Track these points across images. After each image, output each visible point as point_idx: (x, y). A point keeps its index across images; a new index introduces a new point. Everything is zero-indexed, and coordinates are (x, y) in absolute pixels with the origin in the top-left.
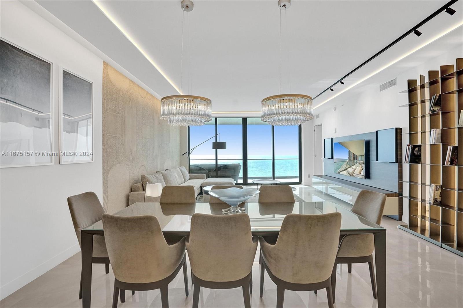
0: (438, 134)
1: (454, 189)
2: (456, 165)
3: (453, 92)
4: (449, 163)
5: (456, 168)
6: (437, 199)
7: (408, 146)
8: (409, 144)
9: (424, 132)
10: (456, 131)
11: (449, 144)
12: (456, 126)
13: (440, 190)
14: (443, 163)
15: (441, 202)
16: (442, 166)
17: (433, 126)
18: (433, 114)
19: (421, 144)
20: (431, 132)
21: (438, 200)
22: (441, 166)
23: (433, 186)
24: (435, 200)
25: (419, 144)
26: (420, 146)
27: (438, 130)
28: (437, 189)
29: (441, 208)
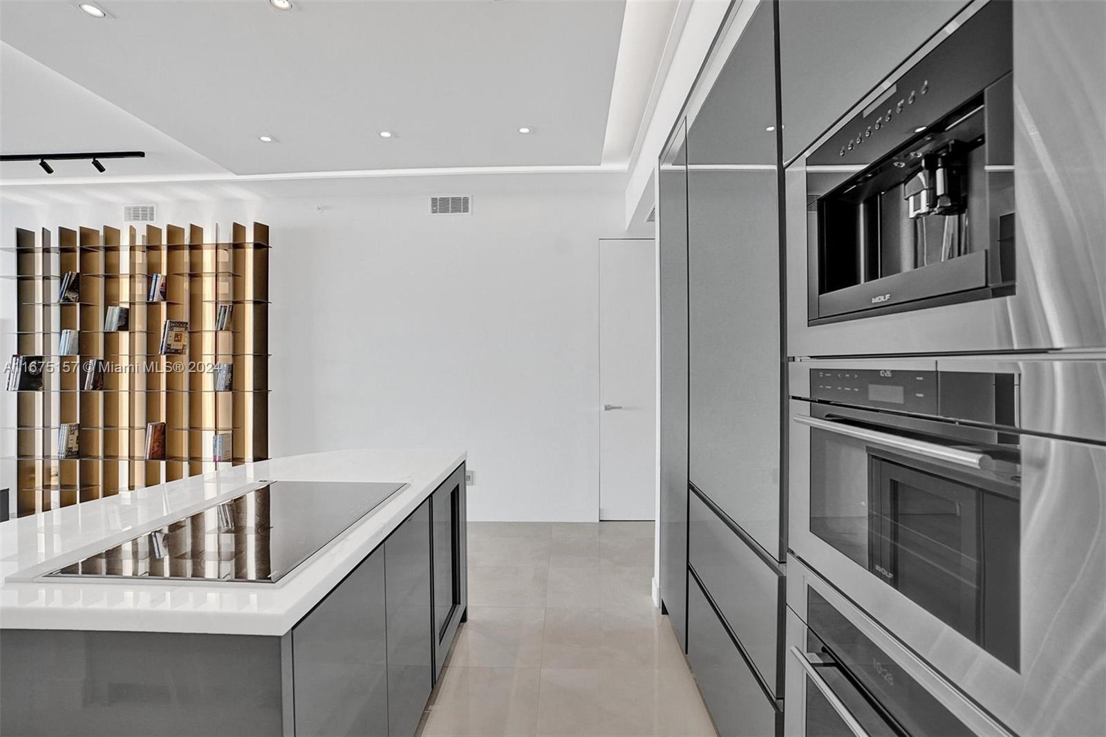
0: (74, 339)
1: (98, 427)
2: (101, 389)
3: (98, 276)
4: (91, 387)
5: (101, 393)
6: (71, 448)
7: (14, 358)
8: (16, 354)
9: (46, 334)
10: (101, 337)
11: (91, 357)
12: (101, 329)
13: (76, 433)
14: (82, 387)
15: (78, 452)
16: (81, 393)
17: (65, 324)
18: (65, 305)
19: (41, 355)
20: (61, 334)
21: (74, 450)
22: (78, 394)
23: (65, 427)
24: (69, 450)
25: (36, 355)
26: (40, 358)
27: (73, 332)
28: (71, 432)
29: (78, 461)
